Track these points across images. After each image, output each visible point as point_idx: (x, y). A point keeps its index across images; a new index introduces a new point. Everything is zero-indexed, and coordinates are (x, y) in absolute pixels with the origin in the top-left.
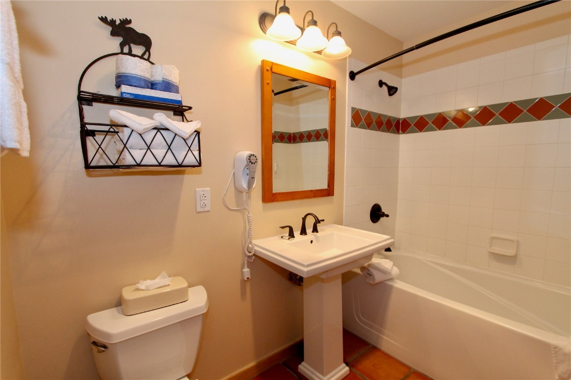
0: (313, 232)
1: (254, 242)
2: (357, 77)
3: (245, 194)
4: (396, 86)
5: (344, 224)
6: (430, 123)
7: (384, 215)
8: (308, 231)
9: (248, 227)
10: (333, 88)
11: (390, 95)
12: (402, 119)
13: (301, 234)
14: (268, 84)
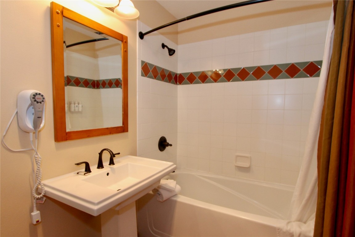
0: (110, 164)
1: (44, 182)
2: (145, 37)
3: (31, 134)
4: (174, 49)
5: (137, 155)
6: (197, 78)
7: (169, 145)
8: (104, 164)
9: (36, 168)
10: (126, 42)
11: (170, 55)
12: (179, 74)
13: (98, 167)
14: (58, 26)
